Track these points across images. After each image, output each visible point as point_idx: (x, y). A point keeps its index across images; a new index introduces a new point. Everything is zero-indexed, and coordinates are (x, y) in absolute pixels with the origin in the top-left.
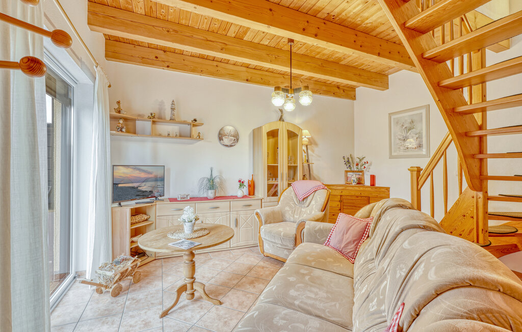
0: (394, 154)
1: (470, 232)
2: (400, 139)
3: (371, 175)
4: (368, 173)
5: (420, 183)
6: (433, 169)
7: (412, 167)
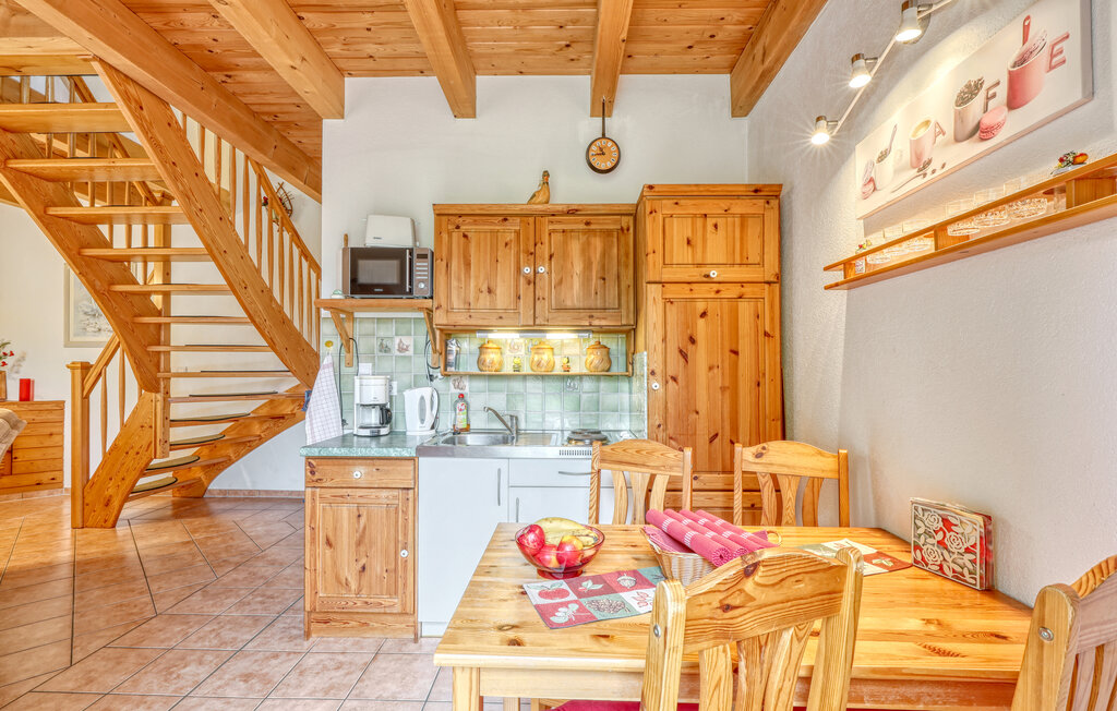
0: (72, 339)
1: (148, 447)
2: (86, 313)
3: (21, 381)
4: (15, 376)
5: (87, 387)
6: (107, 364)
7: (73, 363)
